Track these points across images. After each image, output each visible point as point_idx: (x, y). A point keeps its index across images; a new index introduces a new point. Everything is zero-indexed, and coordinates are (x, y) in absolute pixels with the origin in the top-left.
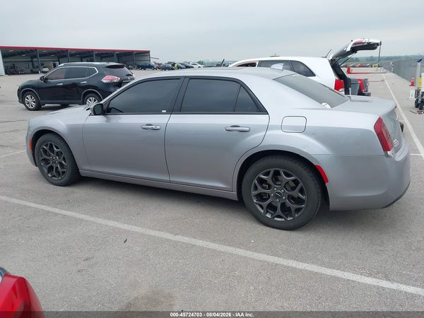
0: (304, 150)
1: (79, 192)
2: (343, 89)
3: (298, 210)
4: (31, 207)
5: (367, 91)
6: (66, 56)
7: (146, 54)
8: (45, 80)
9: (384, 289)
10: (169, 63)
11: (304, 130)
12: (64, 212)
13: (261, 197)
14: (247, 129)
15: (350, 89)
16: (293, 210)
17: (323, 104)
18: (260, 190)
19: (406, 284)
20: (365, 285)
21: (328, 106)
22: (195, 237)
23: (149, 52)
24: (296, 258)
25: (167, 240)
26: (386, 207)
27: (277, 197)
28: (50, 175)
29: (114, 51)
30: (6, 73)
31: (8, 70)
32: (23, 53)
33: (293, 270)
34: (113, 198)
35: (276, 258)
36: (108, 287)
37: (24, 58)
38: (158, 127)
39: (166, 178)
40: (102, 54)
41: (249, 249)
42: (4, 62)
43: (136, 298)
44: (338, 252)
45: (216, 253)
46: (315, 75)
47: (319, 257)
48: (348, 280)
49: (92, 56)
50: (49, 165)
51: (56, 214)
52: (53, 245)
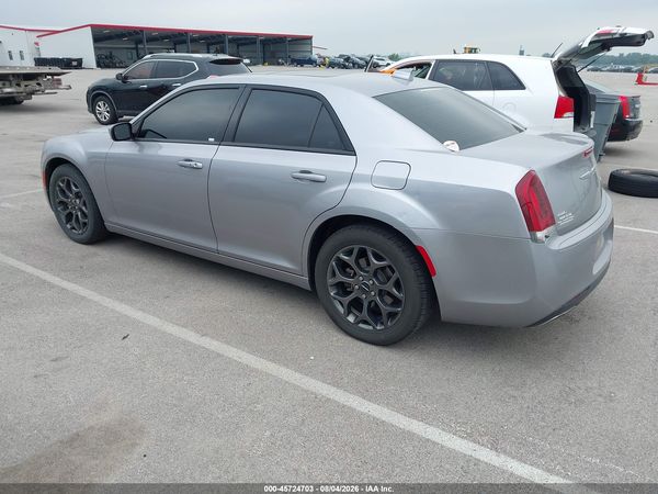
0: (400, 219)
1: (104, 255)
2: (571, 114)
3: (392, 315)
4: (24, 272)
5: (635, 117)
6: (185, 42)
7: (305, 42)
8: (124, 79)
9: (477, 462)
10: (341, 56)
11: (404, 187)
12: (65, 284)
13: (343, 289)
14: (322, 178)
15: (593, 113)
16: (384, 314)
17: (446, 143)
18: (341, 278)
19: (522, 459)
20: (451, 451)
21: (455, 147)
22: (228, 343)
23: (310, 38)
24: (365, 394)
25: (185, 343)
26: (534, 325)
27: (364, 291)
28: (69, 226)
29: (257, 35)
30: (99, 65)
31: (101, 61)
32: (123, 35)
33: (348, 412)
34: (145, 269)
35: (333, 389)
36: (62, 406)
37: (126, 44)
38: (200, 165)
39: (212, 245)
40: (240, 39)
41: (300, 369)
42: (95, 48)
43: (91, 428)
44: (440, 391)
45: (246, 371)
46: (524, 88)
47: (403, 396)
48: (428, 440)
49: (223, 42)
50: (68, 211)
51: (51, 286)
52: (23, 332)
